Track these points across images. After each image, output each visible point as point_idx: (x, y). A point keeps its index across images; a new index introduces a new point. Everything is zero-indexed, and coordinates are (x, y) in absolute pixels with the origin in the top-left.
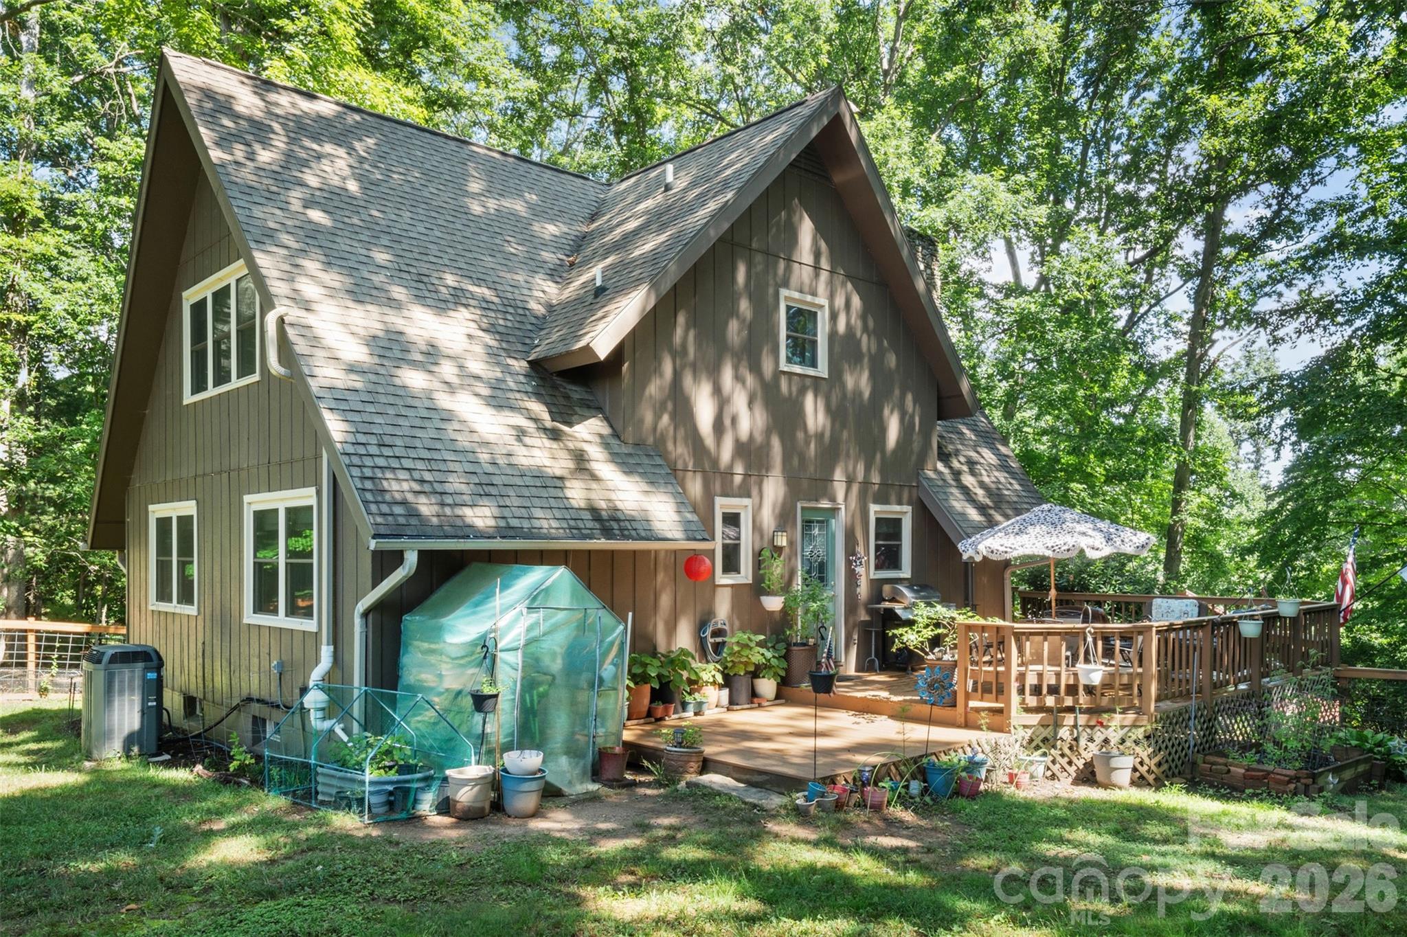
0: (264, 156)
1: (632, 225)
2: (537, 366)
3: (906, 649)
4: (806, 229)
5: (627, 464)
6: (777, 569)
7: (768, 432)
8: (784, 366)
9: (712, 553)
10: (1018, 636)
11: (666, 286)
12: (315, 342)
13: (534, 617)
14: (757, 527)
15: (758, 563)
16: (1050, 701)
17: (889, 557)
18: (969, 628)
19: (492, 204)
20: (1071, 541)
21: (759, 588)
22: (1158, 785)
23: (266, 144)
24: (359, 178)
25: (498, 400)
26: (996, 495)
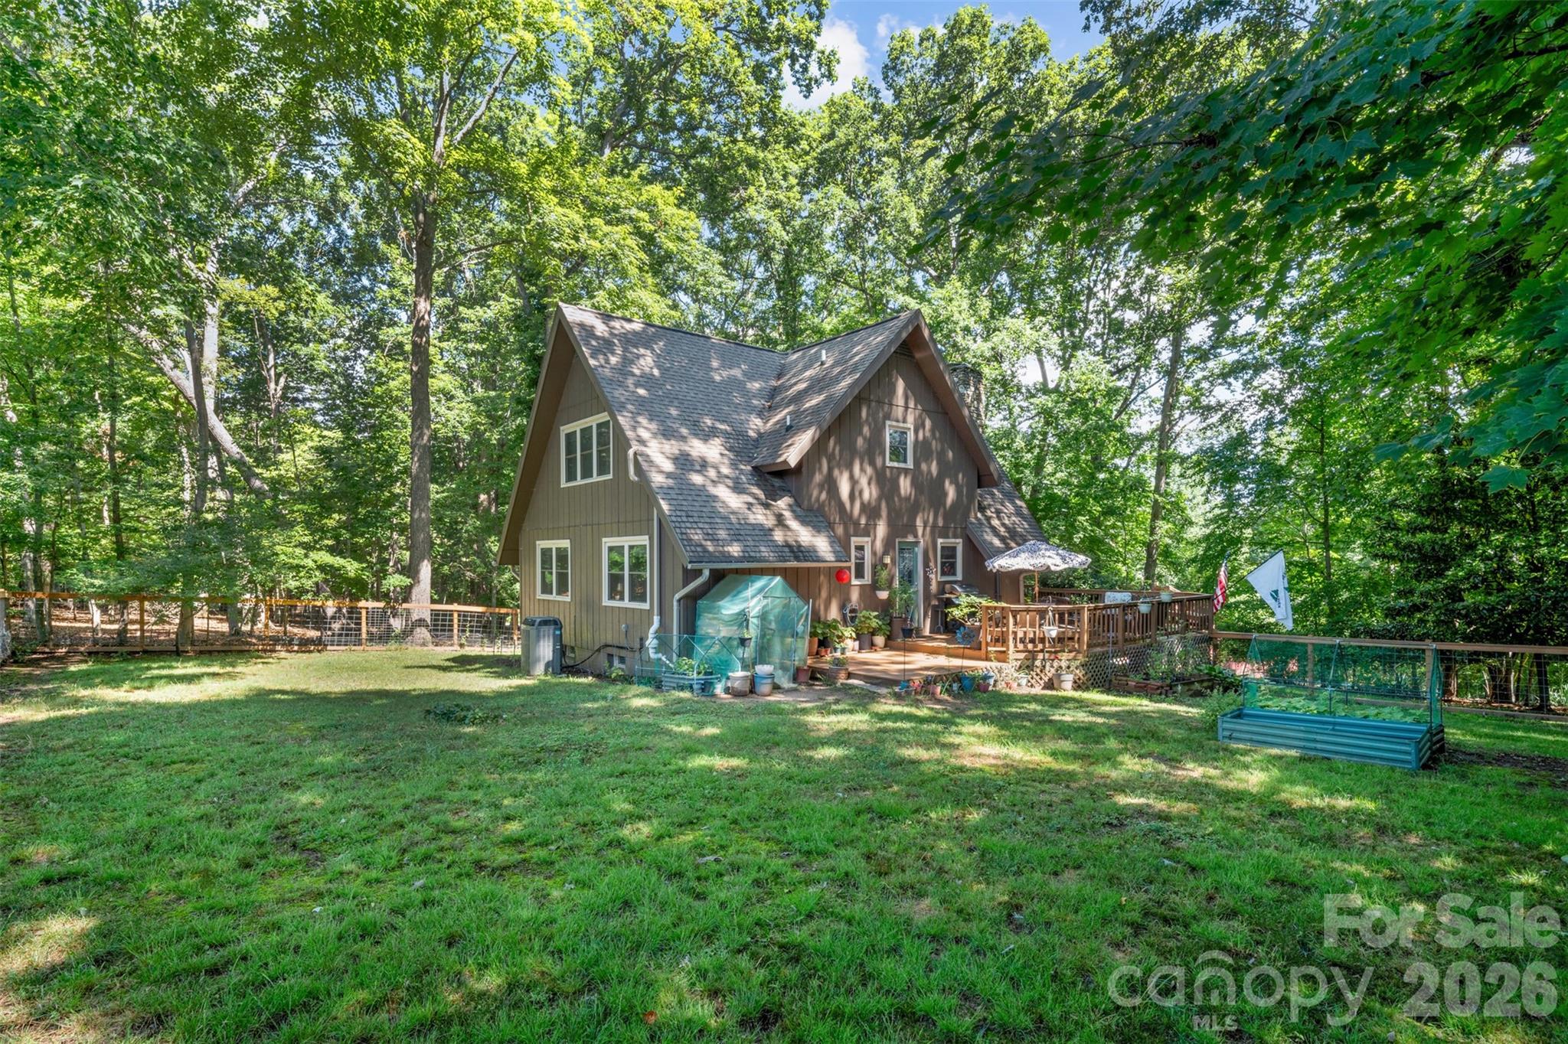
0: (613, 360)
1: (802, 386)
2: (755, 468)
3: (954, 620)
4: (900, 385)
5: (804, 522)
6: (884, 574)
7: (879, 499)
8: (888, 464)
9: (849, 568)
10: (1015, 613)
11: (825, 426)
12: (651, 462)
13: (765, 602)
14: (874, 553)
15: (874, 573)
16: (1030, 646)
17: (948, 568)
18: (988, 608)
19: (725, 374)
20: (1043, 561)
21: (875, 586)
22: (1087, 689)
23: (613, 353)
24: (659, 367)
25: (738, 488)
26: (1013, 533)
